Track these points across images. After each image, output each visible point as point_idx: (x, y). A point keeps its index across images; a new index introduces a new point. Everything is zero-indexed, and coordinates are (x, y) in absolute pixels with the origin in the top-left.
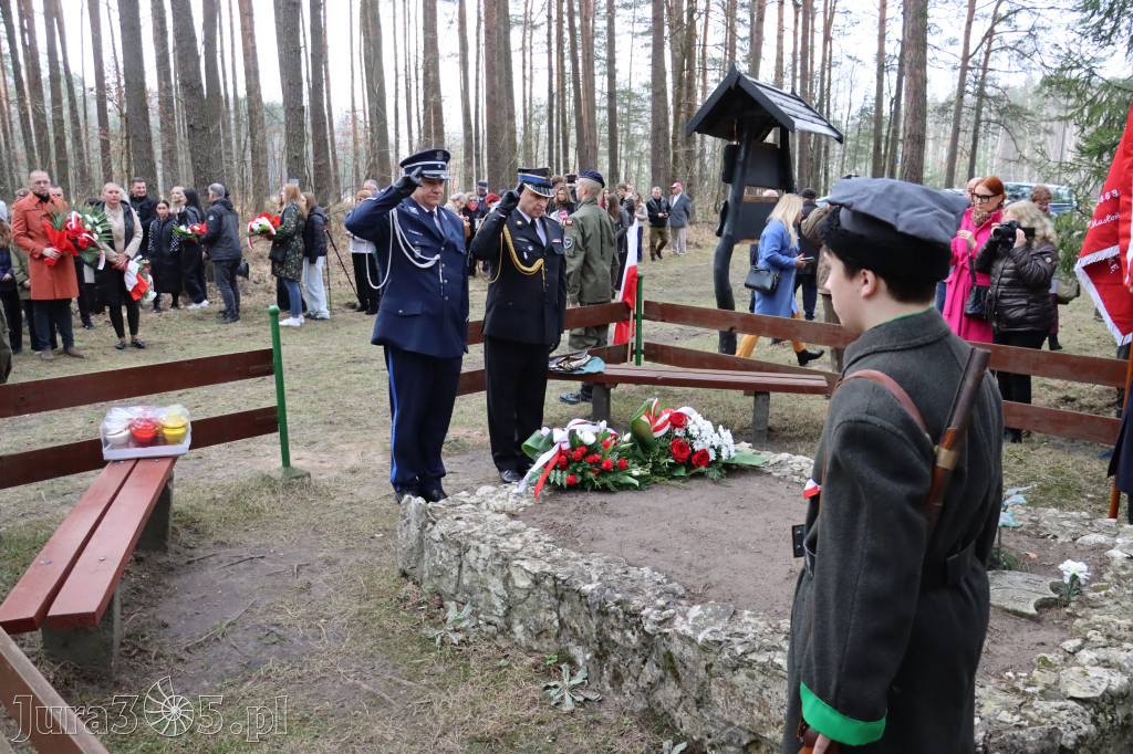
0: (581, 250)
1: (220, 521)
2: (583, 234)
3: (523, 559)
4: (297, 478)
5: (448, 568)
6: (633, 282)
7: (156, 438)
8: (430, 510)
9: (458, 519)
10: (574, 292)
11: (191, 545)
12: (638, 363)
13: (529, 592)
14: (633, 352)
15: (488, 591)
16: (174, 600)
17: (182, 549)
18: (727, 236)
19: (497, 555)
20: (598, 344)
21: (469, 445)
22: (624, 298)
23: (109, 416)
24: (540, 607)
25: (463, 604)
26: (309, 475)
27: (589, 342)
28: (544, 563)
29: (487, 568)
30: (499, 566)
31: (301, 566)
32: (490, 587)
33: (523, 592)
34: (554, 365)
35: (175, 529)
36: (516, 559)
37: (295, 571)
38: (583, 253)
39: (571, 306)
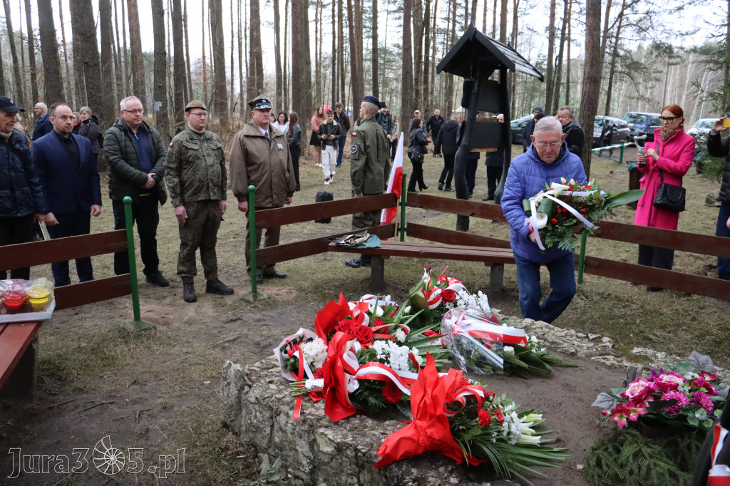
0: (363, 154)
1: (81, 368)
2: (364, 143)
3: (326, 427)
4: (145, 330)
5: (262, 426)
6: (399, 178)
8: (247, 375)
9: (271, 382)
10: (358, 185)
11: (53, 392)
12: (402, 239)
13: (332, 457)
14: (399, 230)
15: (297, 451)
16: (32, 446)
17: (46, 396)
18: (464, 146)
19: (304, 422)
20: (374, 224)
21: (278, 301)
22: (392, 190)
24: (342, 471)
26: (155, 328)
27: (367, 223)
28: (345, 432)
29: (296, 432)
30: (306, 431)
31: (143, 411)
32: (297, 448)
33: (327, 456)
34: (343, 242)
35: (42, 379)
36: (321, 427)
37: (137, 417)
38: (365, 156)
39: (356, 196)
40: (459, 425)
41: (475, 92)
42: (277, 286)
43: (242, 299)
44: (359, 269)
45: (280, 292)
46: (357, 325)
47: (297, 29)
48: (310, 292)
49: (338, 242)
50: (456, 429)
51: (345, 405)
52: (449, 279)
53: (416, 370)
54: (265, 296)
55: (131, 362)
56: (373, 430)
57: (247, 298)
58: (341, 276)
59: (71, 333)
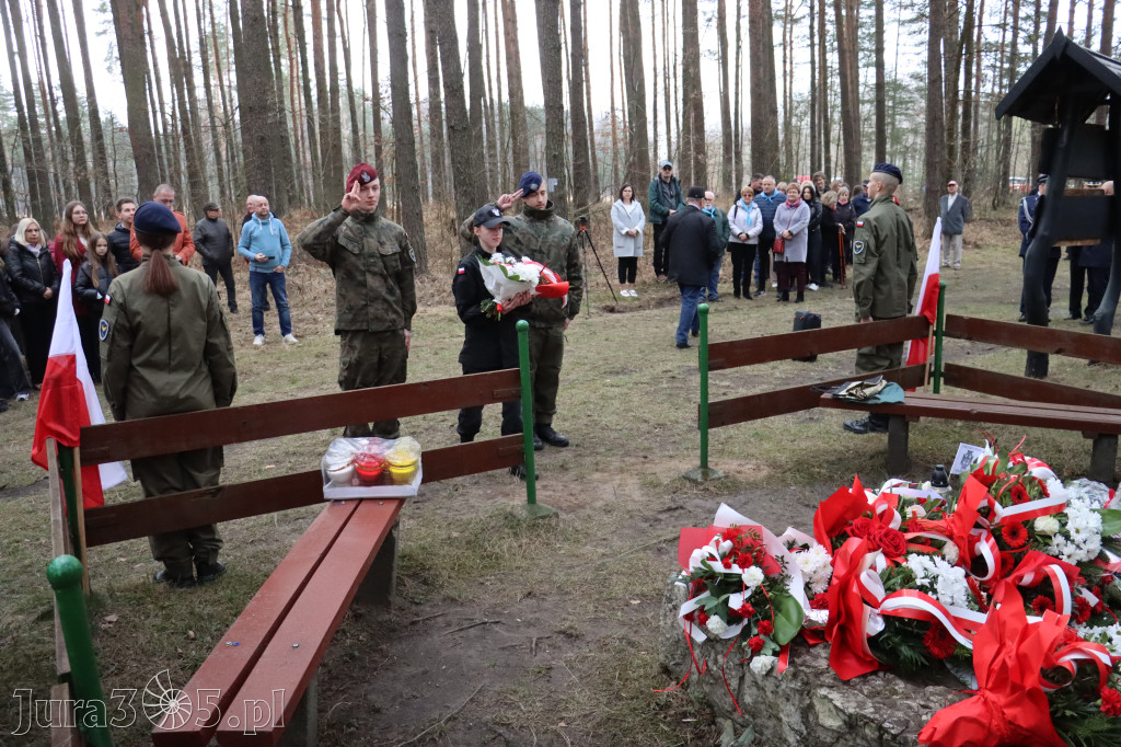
0: (875, 255)
1: (453, 569)
2: (877, 237)
3: (831, 687)
4: (543, 518)
5: (725, 677)
6: (934, 292)
7: (382, 476)
10: (865, 305)
11: (417, 600)
12: (936, 390)
13: (839, 736)
14: (931, 374)
15: (780, 720)
16: (391, 674)
17: (407, 605)
18: (1043, 237)
19: (795, 676)
20: (891, 365)
21: (741, 483)
22: (922, 312)
23: (331, 450)
25: (743, 726)
26: (557, 515)
28: (861, 697)
29: (780, 690)
30: (797, 691)
31: (541, 638)
32: (781, 715)
33: (830, 734)
34: (843, 392)
35: (401, 579)
36: (821, 686)
37: (533, 646)
38: (877, 259)
39: (862, 322)
40: (1065, 708)
41: (1062, 146)
42: (737, 458)
43: (685, 478)
44: (866, 436)
45: (742, 469)
46: (881, 528)
47: (759, 59)
48: (790, 470)
49: (836, 392)
50: (1059, 714)
51: (862, 655)
52: (1027, 458)
53: (977, 607)
54: (721, 474)
55: (523, 565)
56: (907, 698)
57: (692, 476)
58: (837, 446)
59: (437, 517)
